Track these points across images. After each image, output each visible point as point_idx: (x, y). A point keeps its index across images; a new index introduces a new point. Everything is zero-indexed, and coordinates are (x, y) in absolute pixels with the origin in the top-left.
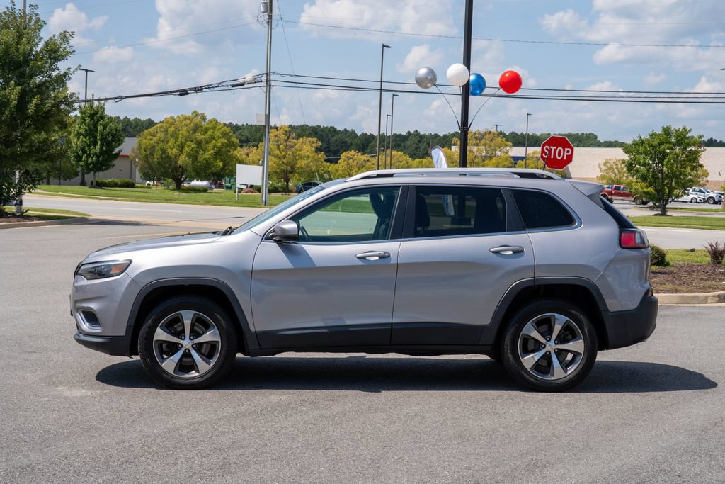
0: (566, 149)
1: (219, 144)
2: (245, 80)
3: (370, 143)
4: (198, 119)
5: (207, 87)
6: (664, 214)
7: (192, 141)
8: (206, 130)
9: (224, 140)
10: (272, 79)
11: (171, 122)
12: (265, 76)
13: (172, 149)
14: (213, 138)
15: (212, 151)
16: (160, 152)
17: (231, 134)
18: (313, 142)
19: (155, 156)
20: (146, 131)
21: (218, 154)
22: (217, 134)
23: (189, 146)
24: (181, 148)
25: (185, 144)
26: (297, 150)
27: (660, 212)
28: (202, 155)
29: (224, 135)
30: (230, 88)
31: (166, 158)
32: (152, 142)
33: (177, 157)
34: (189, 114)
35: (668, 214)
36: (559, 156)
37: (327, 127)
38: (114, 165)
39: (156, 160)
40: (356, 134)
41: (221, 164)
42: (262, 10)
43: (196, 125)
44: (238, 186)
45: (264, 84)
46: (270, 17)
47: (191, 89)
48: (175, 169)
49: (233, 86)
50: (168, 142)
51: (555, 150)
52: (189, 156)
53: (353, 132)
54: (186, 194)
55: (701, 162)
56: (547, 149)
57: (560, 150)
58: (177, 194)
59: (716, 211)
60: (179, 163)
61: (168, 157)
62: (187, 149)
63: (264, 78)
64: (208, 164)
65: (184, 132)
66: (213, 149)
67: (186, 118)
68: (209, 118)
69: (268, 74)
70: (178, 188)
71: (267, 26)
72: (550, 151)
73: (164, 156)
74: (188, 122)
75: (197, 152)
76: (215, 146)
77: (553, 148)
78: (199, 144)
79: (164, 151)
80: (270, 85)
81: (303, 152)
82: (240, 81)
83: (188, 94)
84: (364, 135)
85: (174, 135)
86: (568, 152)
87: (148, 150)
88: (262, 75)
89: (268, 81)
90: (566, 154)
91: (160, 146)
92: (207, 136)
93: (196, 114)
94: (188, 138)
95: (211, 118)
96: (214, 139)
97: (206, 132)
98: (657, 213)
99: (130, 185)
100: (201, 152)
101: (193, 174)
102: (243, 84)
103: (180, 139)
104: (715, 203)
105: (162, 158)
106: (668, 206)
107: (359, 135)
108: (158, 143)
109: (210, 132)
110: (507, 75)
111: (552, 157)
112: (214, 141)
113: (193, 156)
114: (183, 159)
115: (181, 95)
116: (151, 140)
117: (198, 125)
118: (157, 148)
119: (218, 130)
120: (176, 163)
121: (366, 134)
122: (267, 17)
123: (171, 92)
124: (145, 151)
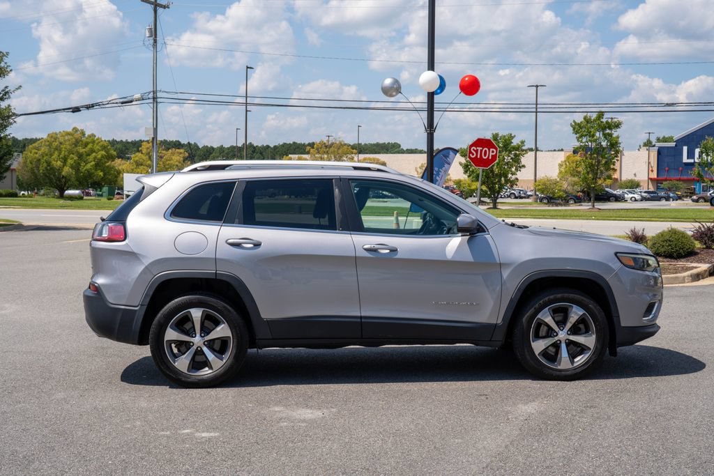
0: (491, 150)
1: (99, 156)
2: (134, 97)
3: (211, 153)
4: (78, 135)
5: (98, 104)
6: (495, 207)
7: (73, 154)
8: (86, 145)
9: (103, 153)
10: (158, 96)
11: (53, 137)
12: (152, 93)
13: (57, 161)
14: (92, 151)
15: (93, 163)
16: (45, 165)
17: (109, 147)
18: (181, 153)
19: (41, 168)
20: (31, 146)
21: (98, 165)
22: (97, 147)
23: (72, 158)
24: (65, 160)
25: (68, 156)
26: (167, 160)
27: (492, 206)
28: (84, 166)
29: (104, 148)
30: (120, 105)
31: (51, 169)
32: (37, 156)
33: (60, 169)
34: (70, 130)
35: (499, 207)
36: (485, 155)
37: (172, 141)
38: (5, 177)
39: (41, 171)
40: (198, 147)
41: (101, 174)
42: (148, 34)
43: (76, 140)
44: (125, 193)
45: (151, 101)
46: (155, 41)
47: (82, 107)
48: (59, 179)
49: (122, 103)
50: (51, 155)
51: (481, 151)
52: (72, 167)
53: (196, 145)
54: (70, 201)
55: (523, 163)
56: (473, 150)
57: (486, 151)
58: (61, 202)
59: (530, 204)
60: (63, 173)
61: (52, 169)
62: (70, 161)
63: (151, 95)
64: (89, 174)
65: (66, 146)
66: (94, 161)
67: (68, 134)
68: (87, 133)
69: (155, 92)
70: (62, 196)
71: (152, 49)
72: (477, 151)
73: (49, 168)
74: (70, 137)
75: (79, 164)
76: (95, 158)
77: (479, 149)
78: (80, 156)
79: (49, 163)
80: (157, 102)
81: (172, 162)
82: (129, 99)
83: (80, 111)
84: (205, 147)
85: (58, 149)
86: (493, 152)
87: (34, 163)
88: (150, 93)
89: (155, 98)
90: (491, 154)
91: (45, 158)
92: (87, 149)
93: (75, 130)
94: (71, 152)
95: (90, 133)
96: (94, 152)
97: (86, 146)
98: (489, 207)
99: (15, 195)
100: (83, 164)
101: (77, 183)
102: (131, 102)
103: (63, 152)
104: (516, 198)
105: (47, 170)
106: (498, 201)
107: (200, 147)
108: (43, 157)
109: (90, 146)
110: (467, 79)
111: (479, 157)
112: (94, 154)
113: (76, 167)
114: (66, 170)
115: (73, 112)
116: (37, 153)
117: (79, 141)
118: (42, 160)
119: (97, 144)
120: (60, 173)
121: (207, 146)
122: (152, 41)
123: (64, 109)
124: (31, 163)
